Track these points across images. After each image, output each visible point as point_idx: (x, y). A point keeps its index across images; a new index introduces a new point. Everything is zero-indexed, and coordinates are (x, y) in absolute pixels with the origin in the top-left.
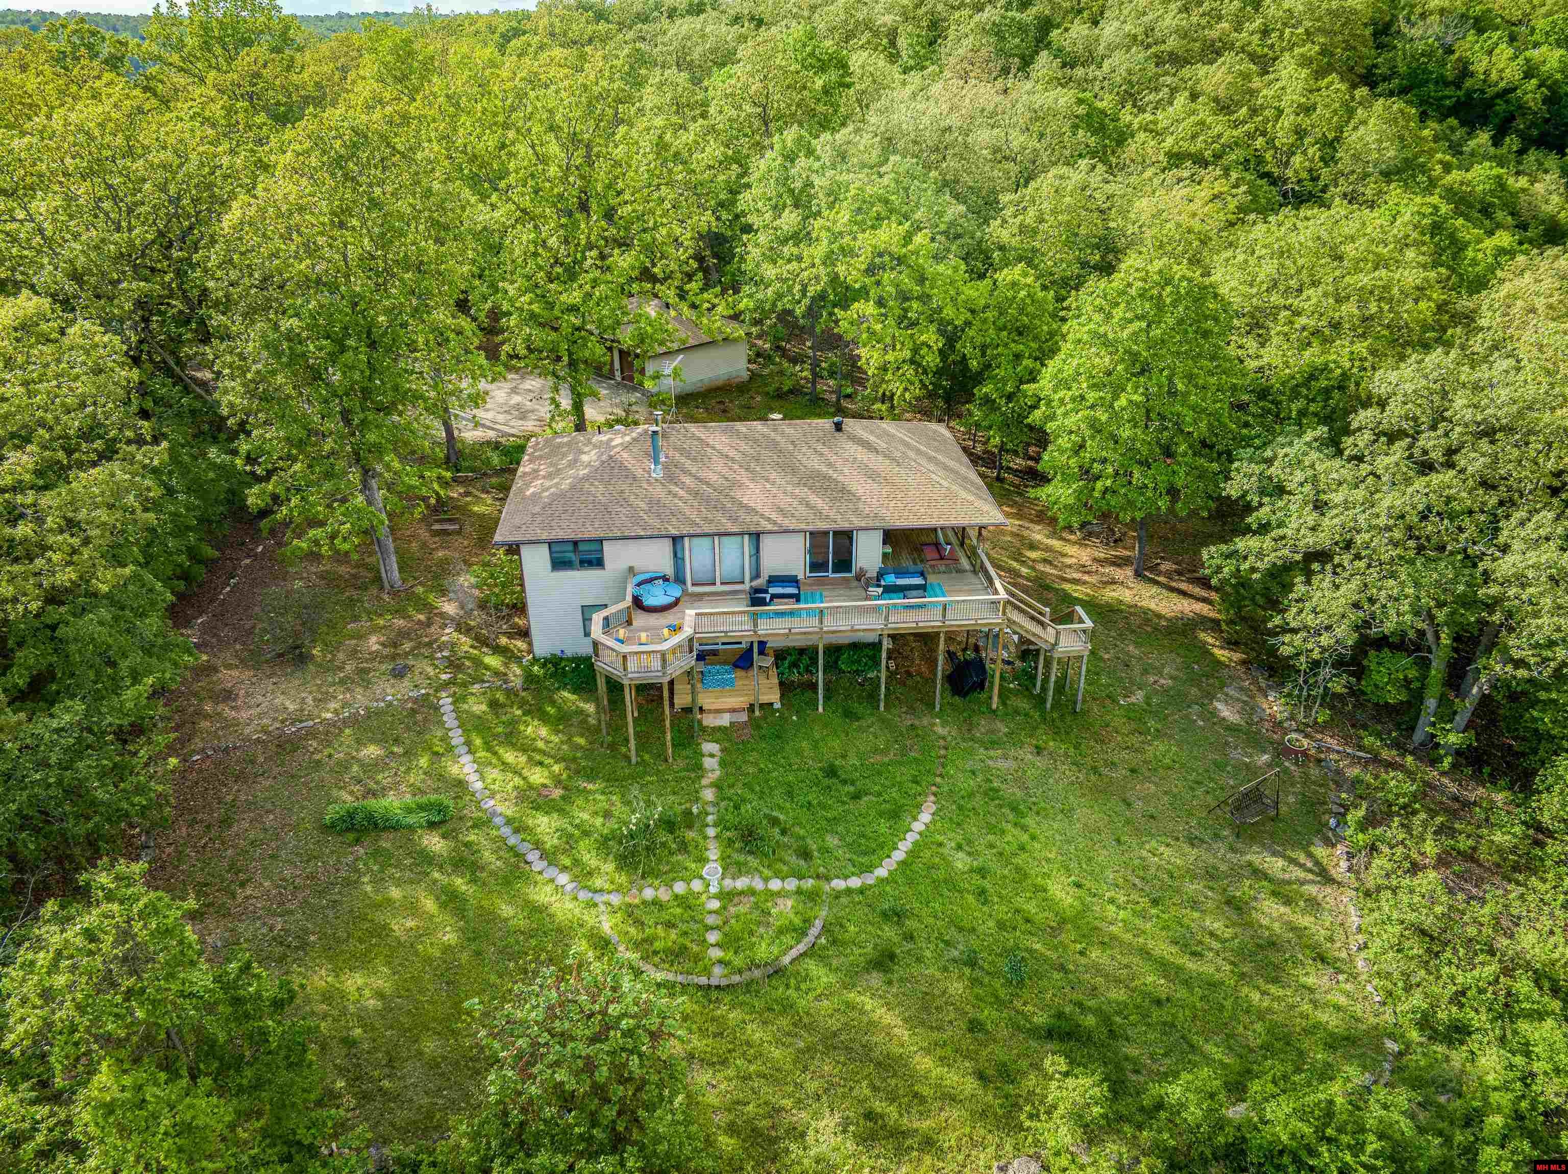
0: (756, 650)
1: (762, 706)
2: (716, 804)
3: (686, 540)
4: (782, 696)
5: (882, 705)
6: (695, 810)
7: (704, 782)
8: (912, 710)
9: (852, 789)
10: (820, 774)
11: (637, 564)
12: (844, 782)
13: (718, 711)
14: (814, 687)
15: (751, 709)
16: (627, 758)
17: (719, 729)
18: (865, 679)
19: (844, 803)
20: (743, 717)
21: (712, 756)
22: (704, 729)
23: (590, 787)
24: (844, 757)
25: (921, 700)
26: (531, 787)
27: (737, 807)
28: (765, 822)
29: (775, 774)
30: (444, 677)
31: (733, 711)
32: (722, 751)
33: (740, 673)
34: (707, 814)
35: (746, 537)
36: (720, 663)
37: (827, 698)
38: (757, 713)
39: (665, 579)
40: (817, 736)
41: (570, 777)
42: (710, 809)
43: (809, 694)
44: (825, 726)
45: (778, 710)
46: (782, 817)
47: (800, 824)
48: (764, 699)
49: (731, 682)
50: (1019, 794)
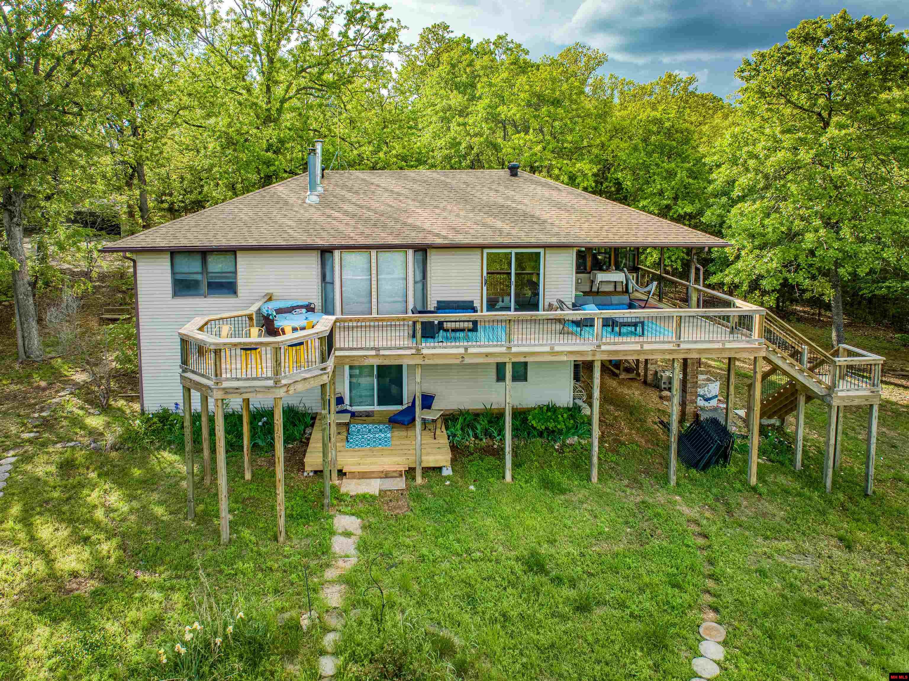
0: (418, 403)
1: (426, 470)
2: (342, 612)
3: (337, 253)
4: (454, 461)
5: (595, 473)
6: (305, 622)
7: (330, 574)
8: (636, 483)
9: (573, 593)
10: (518, 568)
11: (276, 291)
12: (558, 581)
13: (364, 476)
14: (499, 453)
15: (410, 472)
16: (217, 532)
17: (363, 498)
18: (564, 445)
19: (564, 618)
20: (400, 484)
21: (347, 534)
22: (340, 499)
23: (144, 577)
24: (552, 542)
25: (647, 472)
26: (52, 576)
27: (378, 618)
28: (427, 647)
29: (446, 565)
30: (26, 436)
31: (386, 475)
32: (364, 528)
33: (399, 433)
34: (326, 630)
35: (410, 252)
36: (373, 423)
37: (516, 465)
38: (419, 480)
39: (310, 308)
40: (508, 510)
41: (120, 561)
42: (332, 621)
43: (491, 460)
44: (519, 499)
45: (448, 478)
46: (457, 641)
47: (490, 656)
48: (430, 461)
49: (386, 440)
50: (858, 612)
